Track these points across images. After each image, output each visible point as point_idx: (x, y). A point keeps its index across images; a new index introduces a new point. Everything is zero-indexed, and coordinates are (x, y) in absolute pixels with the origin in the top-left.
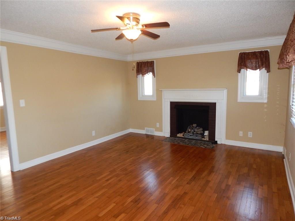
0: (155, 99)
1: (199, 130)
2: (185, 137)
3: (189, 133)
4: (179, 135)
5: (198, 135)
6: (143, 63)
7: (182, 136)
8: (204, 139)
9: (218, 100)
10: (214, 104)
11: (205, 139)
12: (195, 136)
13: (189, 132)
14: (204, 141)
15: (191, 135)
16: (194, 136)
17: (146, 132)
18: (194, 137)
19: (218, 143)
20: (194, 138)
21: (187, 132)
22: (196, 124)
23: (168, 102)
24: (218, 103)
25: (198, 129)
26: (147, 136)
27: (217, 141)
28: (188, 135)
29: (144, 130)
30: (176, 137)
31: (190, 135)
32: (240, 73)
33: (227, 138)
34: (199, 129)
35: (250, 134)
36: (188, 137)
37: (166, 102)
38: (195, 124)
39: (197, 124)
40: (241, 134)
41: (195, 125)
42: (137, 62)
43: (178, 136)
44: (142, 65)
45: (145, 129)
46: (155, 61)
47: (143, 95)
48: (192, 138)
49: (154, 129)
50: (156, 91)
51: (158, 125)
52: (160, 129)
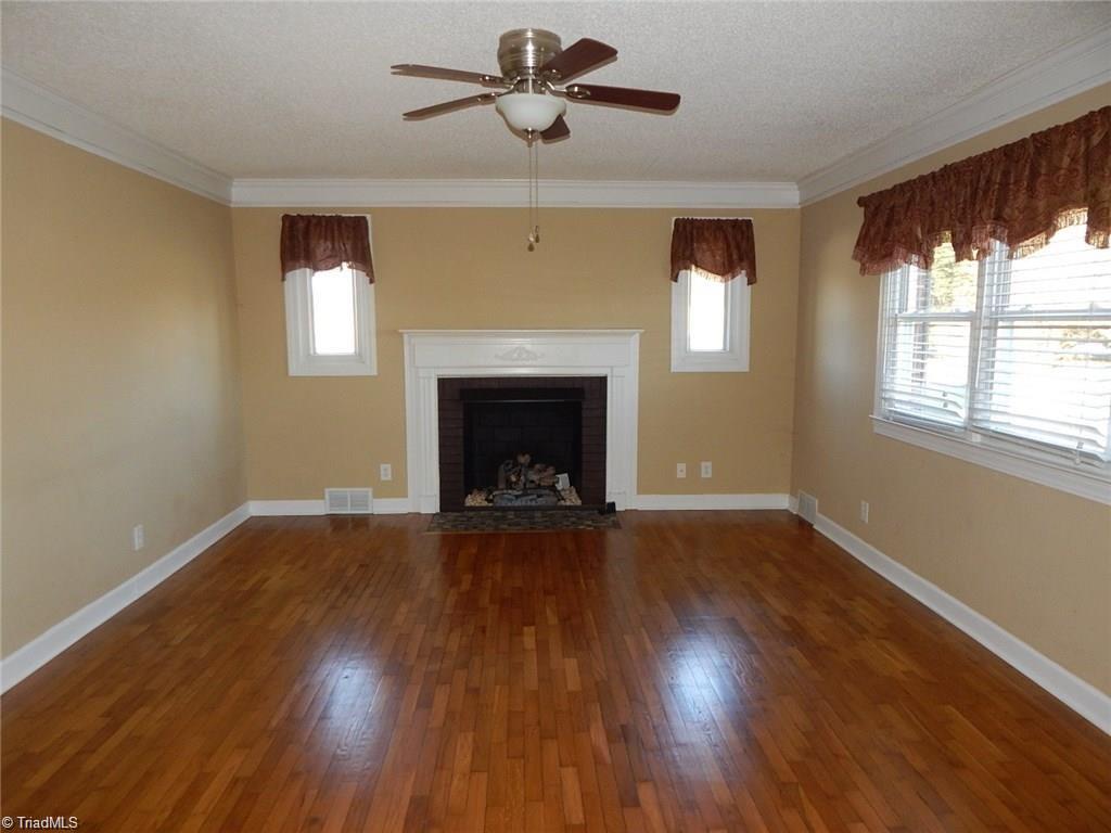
0: (370, 368)
1: (546, 474)
2: (498, 505)
3: (511, 489)
4: (470, 501)
5: (543, 492)
6: (314, 221)
7: (485, 504)
8: (562, 502)
9: (612, 367)
10: (601, 382)
11: (568, 503)
12: (535, 496)
13: (510, 485)
14: (569, 508)
15: (516, 493)
16: (531, 497)
17: (332, 505)
18: (531, 500)
19: (617, 509)
20: (534, 503)
21: (502, 485)
22: (528, 453)
23: (430, 378)
24: (612, 376)
25: (540, 471)
26: (337, 522)
27: (613, 505)
28: (508, 498)
29: (321, 502)
30: (463, 511)
31: (517, 497)
32: (676, 281)
33: (643, 488)
34: (545, 471)
35: (706, 469)
36: (509, 504)
37: (422, 381)
38: (524, 455)
39: (532, 456)
40: (681, 470)
41: (524, 459)
42: (286, 218)
43: (468, 504)
44: (312, 228)
45: (327, 497)
46: (368, 217)
47: (312, 352)
48: (524, 503)
49: (370, 491)
50: (374, 340)
51: (386, 472)
52: (398, 488)
